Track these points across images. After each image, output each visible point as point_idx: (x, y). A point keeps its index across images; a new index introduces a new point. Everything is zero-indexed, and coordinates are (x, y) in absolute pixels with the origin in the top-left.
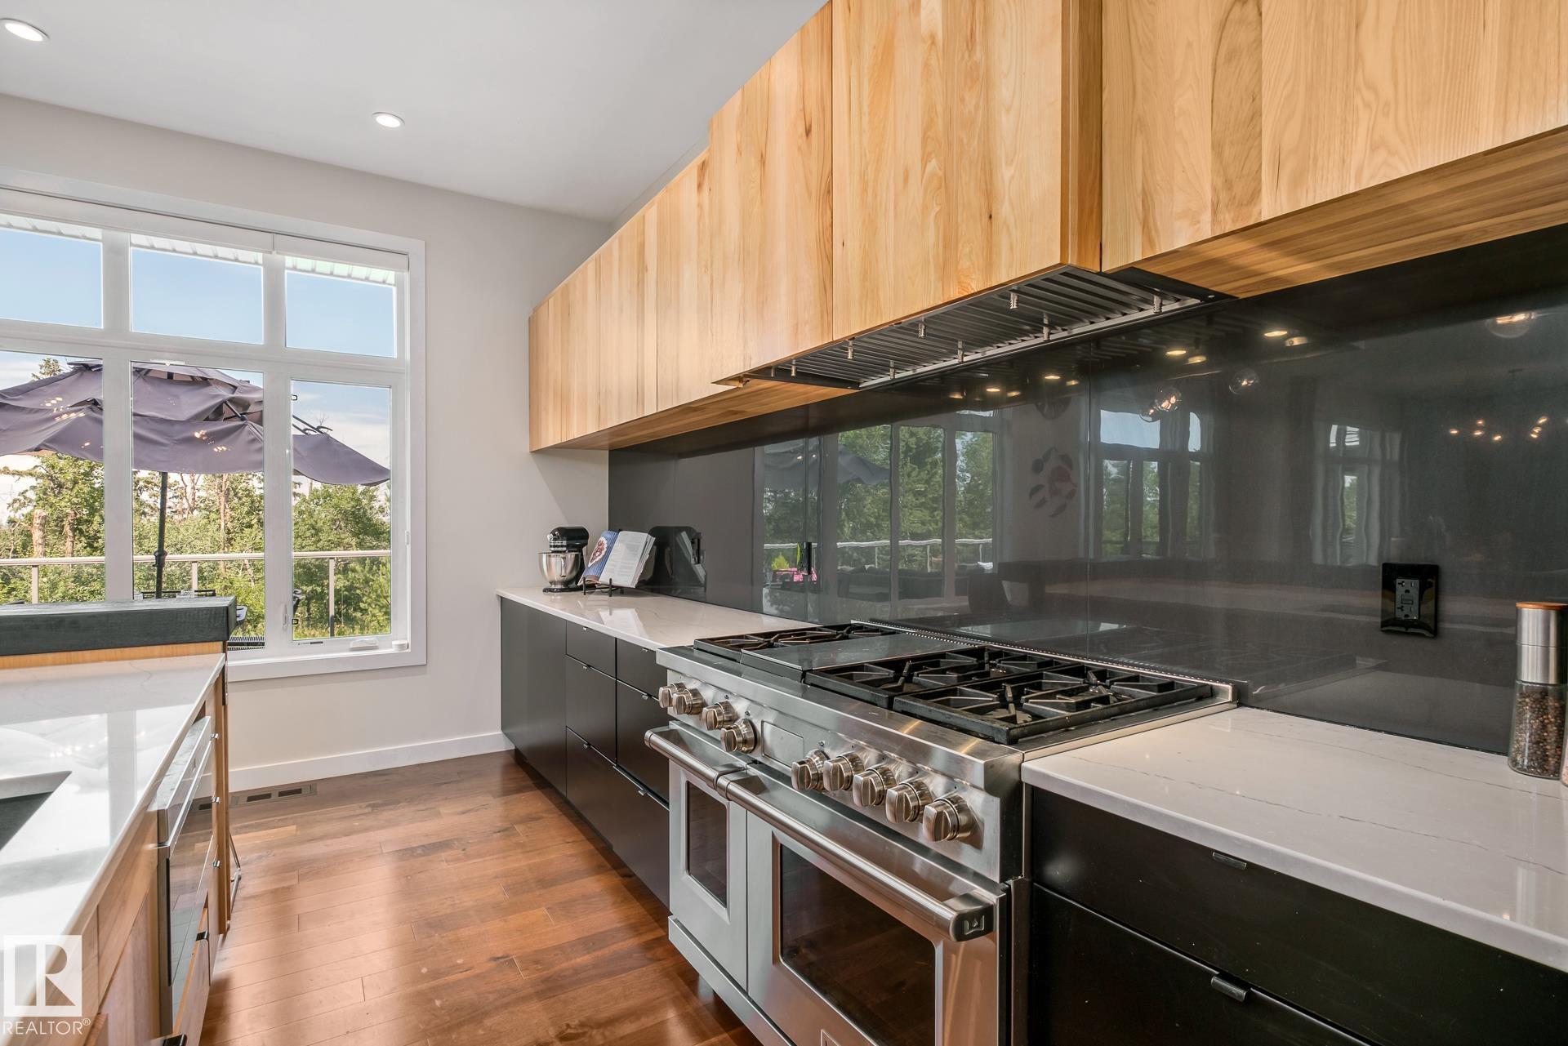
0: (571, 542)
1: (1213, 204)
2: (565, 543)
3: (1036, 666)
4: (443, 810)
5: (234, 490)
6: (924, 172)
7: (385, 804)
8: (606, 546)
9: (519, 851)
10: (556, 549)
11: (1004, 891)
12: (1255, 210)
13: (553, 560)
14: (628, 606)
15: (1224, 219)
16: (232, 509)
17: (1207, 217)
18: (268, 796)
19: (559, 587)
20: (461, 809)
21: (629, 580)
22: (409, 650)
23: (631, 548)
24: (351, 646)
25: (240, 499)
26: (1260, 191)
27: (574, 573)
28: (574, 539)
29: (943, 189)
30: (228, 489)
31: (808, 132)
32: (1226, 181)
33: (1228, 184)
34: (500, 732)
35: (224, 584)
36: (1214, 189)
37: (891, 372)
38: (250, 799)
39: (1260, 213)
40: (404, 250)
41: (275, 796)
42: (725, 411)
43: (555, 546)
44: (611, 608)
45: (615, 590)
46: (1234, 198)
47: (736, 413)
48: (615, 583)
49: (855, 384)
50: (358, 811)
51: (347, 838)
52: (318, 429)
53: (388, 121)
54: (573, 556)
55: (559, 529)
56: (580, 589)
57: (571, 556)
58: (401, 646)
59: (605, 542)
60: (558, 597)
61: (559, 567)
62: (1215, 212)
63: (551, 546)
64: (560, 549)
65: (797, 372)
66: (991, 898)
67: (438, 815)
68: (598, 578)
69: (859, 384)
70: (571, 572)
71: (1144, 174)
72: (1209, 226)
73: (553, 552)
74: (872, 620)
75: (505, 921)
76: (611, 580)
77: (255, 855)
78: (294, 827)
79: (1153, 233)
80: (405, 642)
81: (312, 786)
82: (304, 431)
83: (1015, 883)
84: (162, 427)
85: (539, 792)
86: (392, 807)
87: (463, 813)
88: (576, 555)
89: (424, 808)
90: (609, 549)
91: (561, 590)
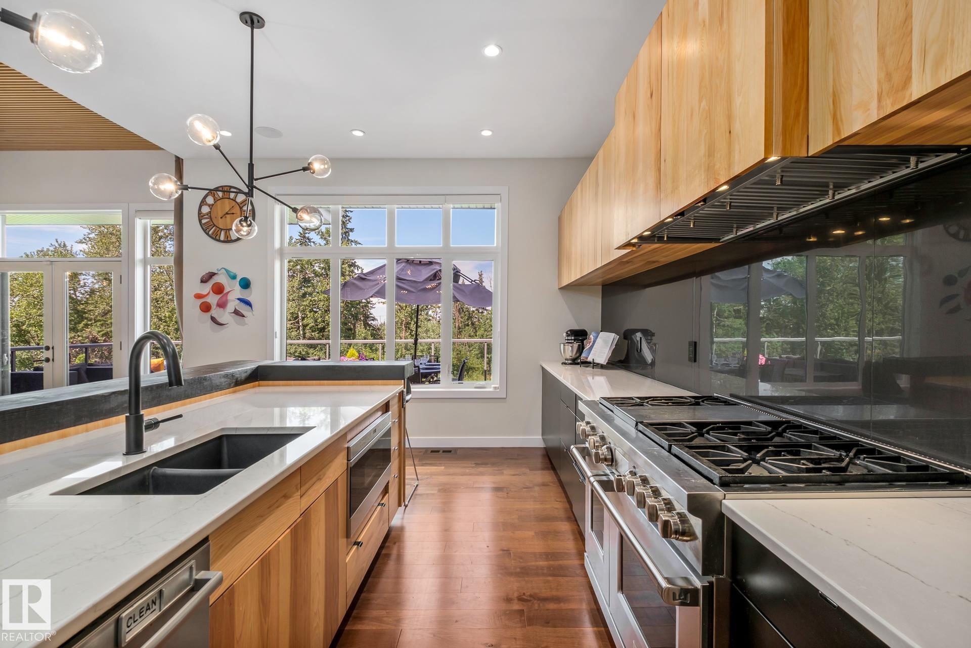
0: (576, 338)
1: (878, 94)
2: (573, 338)
3: (818, 439)
4: (505, 472)
5: (462, 308)
6: (699, 109)
7: (482, 464)
8: (592, 340)
9: (532, 500)
10: (568, 341)
11: (709, 582)
12: (908, 93)
13: (566, 347)
14: (602, 375)
15: (886, 104)
16: (462, 318)
17: (874, 104)
18: (438, 451)
19: (570, 362)
20: (512, 473)
21: (602, 359)
22: (498, 390)
23: (605, 342)
24: (475, 386)
25: (465, 312)
26: (911, 77)
27: (578, 355)
28: (579, 336)
29: (708, 119)
30: (459, 309)
31: (651, 95)
32: (887, 74)
33: (889, 76)
34: (541, 437)
35: (457, 352)
36: (879, 82)
37: (735, 230)
38: (432, 452)
39: (911, 94)
40: (499, 193)
41: (441, 452)
42: (646, 262)
43: (568, 340)
44: (593, 375)
45: (595, 365)
46: (893, 87)
47: (654, 262)
48: (595, 361)
49: (717, 240)
50: (471, 465)
51: (461, 477)
52: (474, 281)
53: (487, 133)
54: (577, 345)
55: (571, 331)
56: (578, 364)
57: (576, 345)
58: (495, 388)
59: (592, 338)
60: (569, 367)
61: (570, 351)
62: (879, 100)
63: (566, 340)
64: (570, 341)
65: (668, 237)
66: (698, 584)
67: (502, 474)
68: (587, 358)
69: (720, 239)
70: (576, 354)
71: (834, 80)
72: (875, 111)
73: (567, 343)
74: (732, 396)
75: (514, 533)
76: (593, 359)
77: (426, 477)
78: (443, 467)
79: (840, 123)
80: (497, 386)
81: (456, 449)
82: (471, 282)
83: (717, 580)
84: (412, 284)
85: (552, 471)
86: (483, 466)
87: (514, 475)
88: (579, 345)
89: (497, 469)
90: (594, 342)
91: (571, 364)
